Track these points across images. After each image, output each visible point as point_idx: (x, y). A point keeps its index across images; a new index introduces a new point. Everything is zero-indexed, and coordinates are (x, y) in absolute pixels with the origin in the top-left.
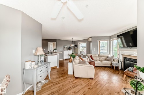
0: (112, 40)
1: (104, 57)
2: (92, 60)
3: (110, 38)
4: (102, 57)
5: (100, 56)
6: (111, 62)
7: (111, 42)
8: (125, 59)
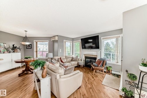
0: (74, 42)
1: (70, 58)
2: (63, 63)
3: (73, 40)
4: (68, 58)
5: (67, 57)
6: (77, 62)
7: (74, 43)
8: (86, 58)
